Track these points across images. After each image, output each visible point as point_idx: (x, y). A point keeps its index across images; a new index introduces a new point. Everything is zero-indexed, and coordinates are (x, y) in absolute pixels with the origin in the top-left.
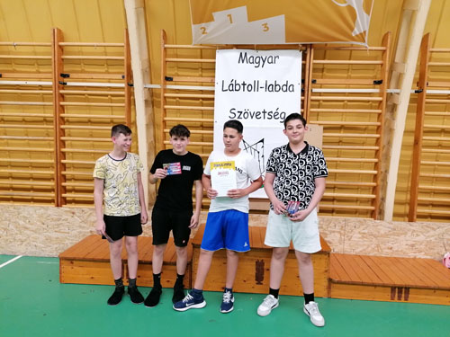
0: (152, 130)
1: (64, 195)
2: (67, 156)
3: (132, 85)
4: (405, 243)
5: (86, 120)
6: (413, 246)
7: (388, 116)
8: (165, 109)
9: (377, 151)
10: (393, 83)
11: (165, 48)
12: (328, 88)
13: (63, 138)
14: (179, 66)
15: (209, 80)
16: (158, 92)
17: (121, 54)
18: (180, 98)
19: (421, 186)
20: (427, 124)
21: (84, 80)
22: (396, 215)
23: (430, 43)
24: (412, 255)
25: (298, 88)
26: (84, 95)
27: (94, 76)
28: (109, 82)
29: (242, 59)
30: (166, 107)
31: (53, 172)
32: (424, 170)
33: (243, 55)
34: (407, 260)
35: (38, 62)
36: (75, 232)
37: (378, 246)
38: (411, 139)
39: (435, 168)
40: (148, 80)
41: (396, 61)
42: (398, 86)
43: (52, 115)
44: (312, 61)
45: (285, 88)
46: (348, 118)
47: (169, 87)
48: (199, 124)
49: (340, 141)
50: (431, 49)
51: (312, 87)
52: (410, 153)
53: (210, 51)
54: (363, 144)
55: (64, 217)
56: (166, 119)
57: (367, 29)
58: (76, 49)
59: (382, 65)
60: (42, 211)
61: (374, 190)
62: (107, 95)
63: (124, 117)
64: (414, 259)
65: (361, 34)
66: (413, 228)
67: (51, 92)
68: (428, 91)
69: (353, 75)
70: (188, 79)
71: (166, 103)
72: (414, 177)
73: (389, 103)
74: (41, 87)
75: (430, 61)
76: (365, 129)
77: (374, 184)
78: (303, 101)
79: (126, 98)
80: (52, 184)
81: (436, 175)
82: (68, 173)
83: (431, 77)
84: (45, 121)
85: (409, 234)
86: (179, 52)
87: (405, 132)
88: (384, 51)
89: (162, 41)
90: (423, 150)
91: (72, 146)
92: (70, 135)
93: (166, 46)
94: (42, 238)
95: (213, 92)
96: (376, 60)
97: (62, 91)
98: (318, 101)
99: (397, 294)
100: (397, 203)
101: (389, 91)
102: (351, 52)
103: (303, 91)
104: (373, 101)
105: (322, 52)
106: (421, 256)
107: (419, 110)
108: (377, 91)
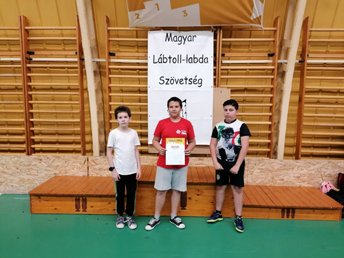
0: (100, 94)
1: (33, 146)
2: (34, 116)
3: (84, 59)
4: (292, 175)
5: (49, 87)
6: (298, 177)
7: (279, 80)
8: (110, 78)
9: (271, 107)
10: (283, 55)
11: (108, 31)
12: (234, 60)
13: (30, 102)
14: (120, 44)
15: (143, 54)
16: (103, 64)
17: (75, 36)
18: (122, 69)
19: (304, 133)
20: (308, 86)
21: (46, 56)
22: (286, 155)
23: (309, 24)
24: (298, 184)
25: (211, 60)
26: (46, 68)
27: (54, 53)
28: (66, 57)
29: (168, 38)
30: (110, 76)
31: (24, 129)
32: (306, 121)
33: (169, 35)
34: (294, 188)
35: (9, 43)
36: (42, 175)
37: (273, 178)
39: (315, 119)
40: (96, 55)
41: (285, 38)
42: (286, 57)
43: (21, 84)
44: (221, 39)
45: (201, 60)
46: (249, 82)
47: (112, 60)
48: (137, 89)
49: (244, 100)
50: (310, 29)
51: (222, 59)
52: (296, 108)
53: (143, 32)
54: (262, 102)
55: (34, 163)
56: (110, 85)
57: (262, 14)
58: (38, 32)
59: (274, 41)
60: (16, 158)
61: (270, 136)
62: (64, 68)
63: (77, 84)
64: (300, 187)
65: (257, 18)
66: (298, 164)
67: (20, 66)
68: (309, 61)
69: (252, 50)
70: (127, 54)
71: (110, 73)
72: (299, 126)
73: (280, 71)
74: (12, 62)
75: (310, 38)
76: (262, 91)
77: (270, 132)
78: (215, 70)
79: (78, 70)
80: (23, 138)
81: (315, 124)
82: (35, 129)
83: (311, 50)
84: (17, 89)
85: (296, 168)
86: (120, 33)
87: (291, 92)
88: (276, 31)
89: (106, 24)
90: (305, 105)
91: (38, 108)
92: (36, 100)
93: (109, 28)
94: (17, 179)
95: (146, 64)
96: (270, 38)
97: (28, 65)
98: (227, 70)
99: (286, 214)
100: (286, 146)
101: (279, 61)
102: (250, 32)
103: (215, 63)
104: (268, 69)
105: (228, 32)
106: (305, 185)
107: (302, 76)
108: (270, 61)
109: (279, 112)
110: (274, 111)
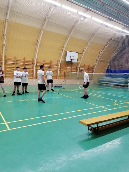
109: (34, 72)
110: (33, 71)
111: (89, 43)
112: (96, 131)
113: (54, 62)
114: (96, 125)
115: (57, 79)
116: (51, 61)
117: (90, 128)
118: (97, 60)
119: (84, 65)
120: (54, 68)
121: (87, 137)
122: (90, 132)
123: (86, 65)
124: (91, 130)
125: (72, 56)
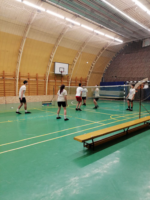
7: (15, 82)
9: (15, 87)
38: (19, 85)
41: (16, 75)
42: (17, 78)
50: (20, 74)
76: (13, 84)
83: (21, 77)
96: (13, 75)
111: (80, 53)
112: (92, 147)
113: (41, 75)
114: (91, 140)
115: (45, 95)
116: (37, 74)
117: (85, 144)
118: (90, 72)
119: (76, 77)
120: (41, 82)
121: (82, 154)
122: (86, 148)
123: (77, 77)
124: (86, 147)
125: (61, 68)
